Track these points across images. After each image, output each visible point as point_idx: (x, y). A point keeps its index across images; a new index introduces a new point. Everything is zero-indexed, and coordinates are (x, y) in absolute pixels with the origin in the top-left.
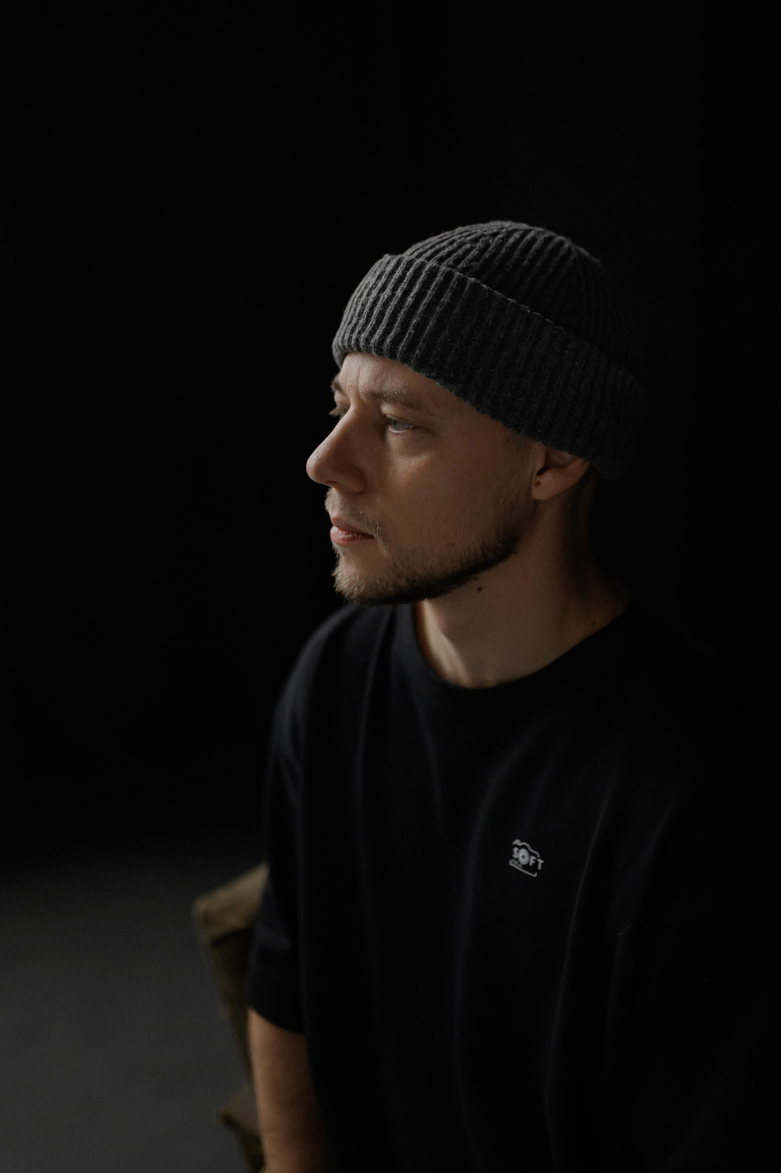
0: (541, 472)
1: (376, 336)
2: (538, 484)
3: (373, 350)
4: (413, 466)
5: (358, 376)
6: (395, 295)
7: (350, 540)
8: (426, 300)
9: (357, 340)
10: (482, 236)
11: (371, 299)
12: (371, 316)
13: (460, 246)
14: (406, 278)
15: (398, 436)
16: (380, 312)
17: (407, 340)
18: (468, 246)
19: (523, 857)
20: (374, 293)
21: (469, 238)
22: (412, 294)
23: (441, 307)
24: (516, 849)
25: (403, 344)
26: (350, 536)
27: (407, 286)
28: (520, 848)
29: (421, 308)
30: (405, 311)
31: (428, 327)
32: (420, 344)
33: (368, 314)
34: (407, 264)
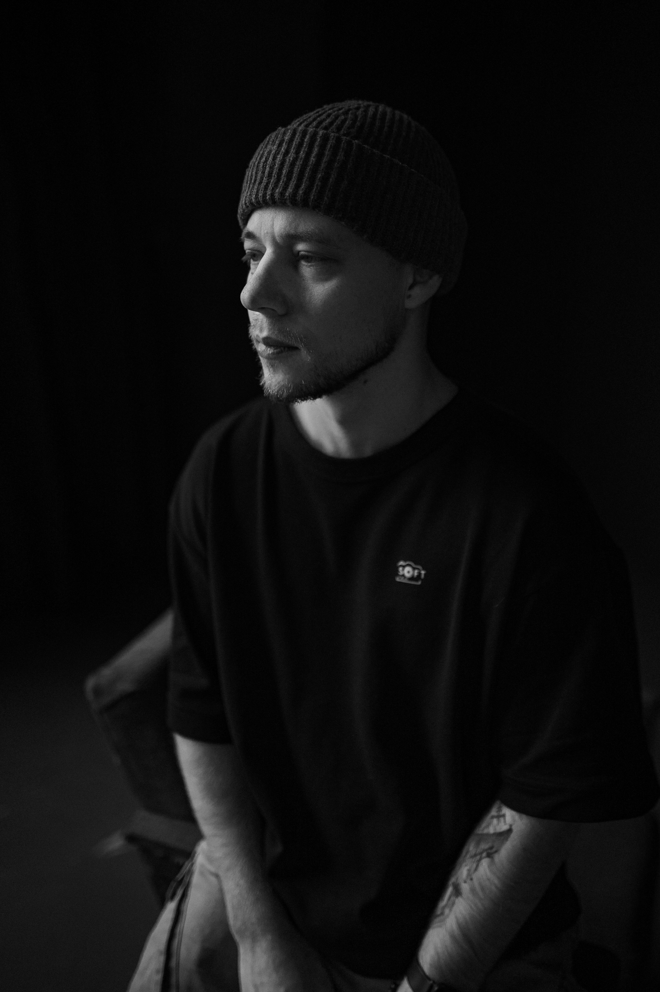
0: (411, 287)
1: (290, 190)
2: (409, 296)
3: (288, 202)
4: (327, 289)
5: (273, 225)
6: (299, 156)
7: (278, 353)
8: (325, 159)
9: (272, 195)
10: (349, 110)
11: (278, 161)
12: (281, 176)
13: (337, 117)
14: (305, 143)
15: (311, 267)
16: (289, 171)
17: (316, 190)
18: (343, 117)
19: (409, 572)
20: (279, 157)
21: (341, 111)
22: (313, 155)
23: (338, 164)
24: (401, 569)
25: (313, 194)
26: (278, 350)
27: (307, 149)
28: (404, 567)
29: (323, 165)
30: (310, 168)
31: (331, 180)
32: (327, 193)
33: (278, 173)
34: (303, 133)
